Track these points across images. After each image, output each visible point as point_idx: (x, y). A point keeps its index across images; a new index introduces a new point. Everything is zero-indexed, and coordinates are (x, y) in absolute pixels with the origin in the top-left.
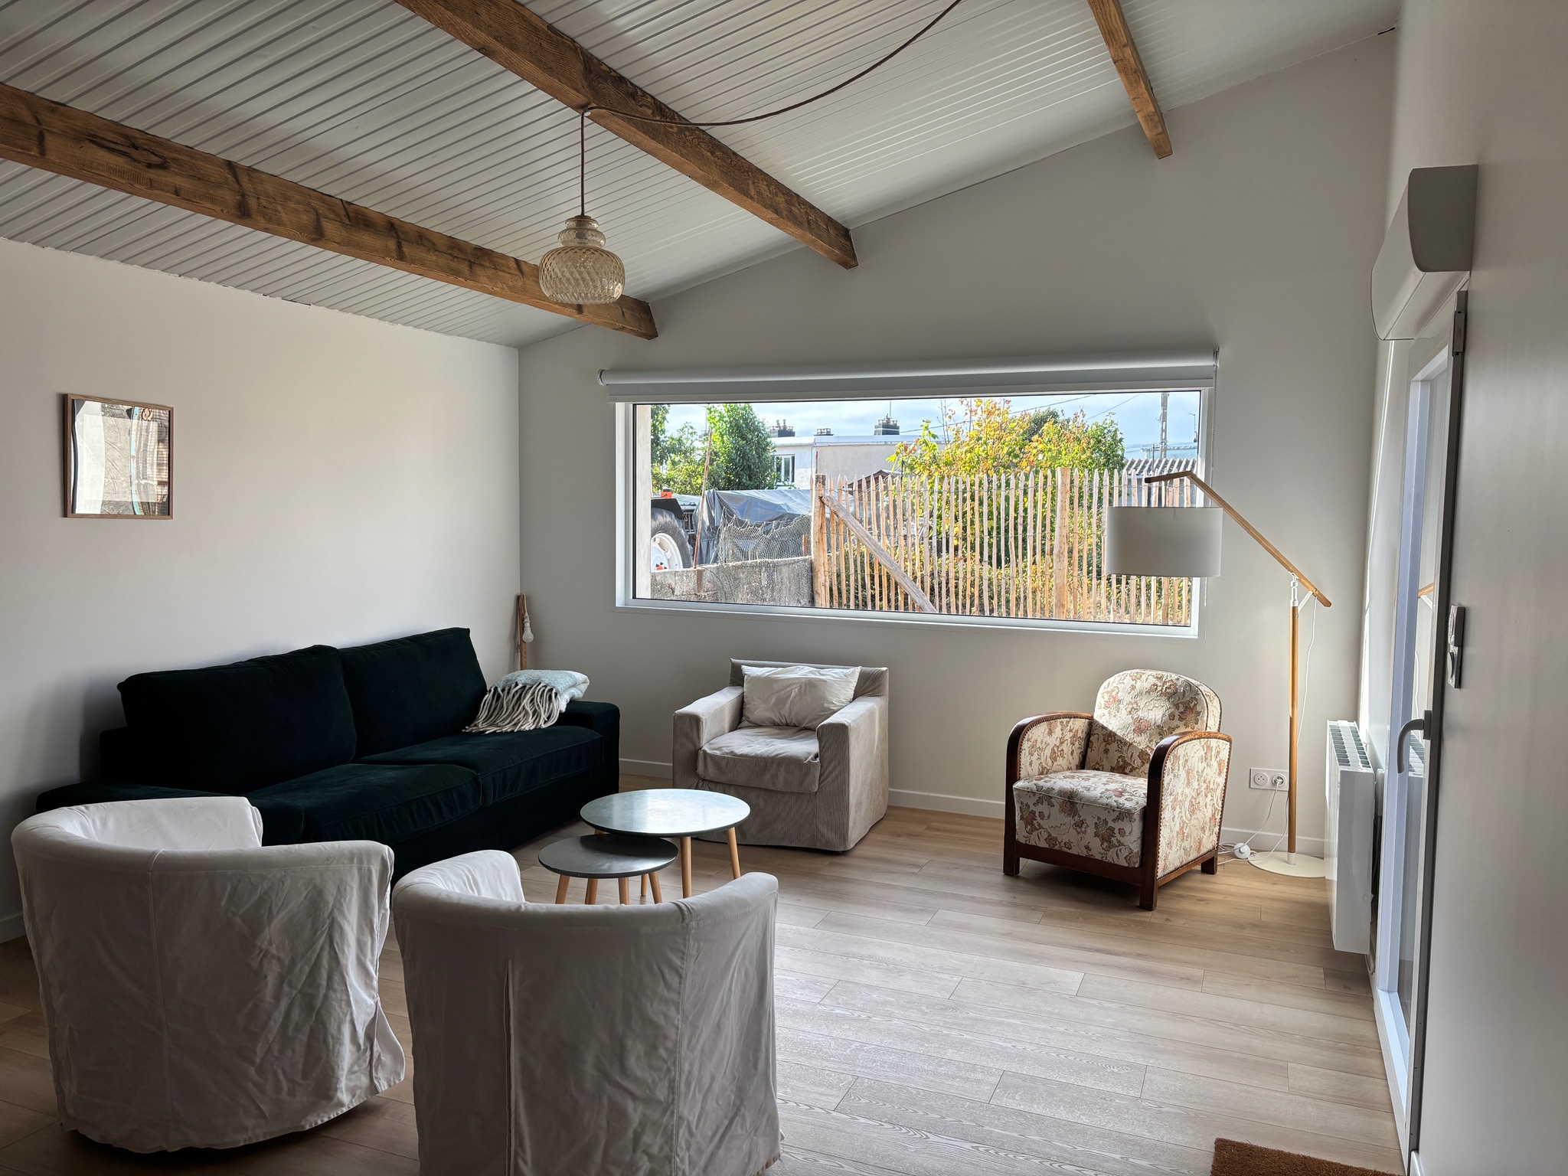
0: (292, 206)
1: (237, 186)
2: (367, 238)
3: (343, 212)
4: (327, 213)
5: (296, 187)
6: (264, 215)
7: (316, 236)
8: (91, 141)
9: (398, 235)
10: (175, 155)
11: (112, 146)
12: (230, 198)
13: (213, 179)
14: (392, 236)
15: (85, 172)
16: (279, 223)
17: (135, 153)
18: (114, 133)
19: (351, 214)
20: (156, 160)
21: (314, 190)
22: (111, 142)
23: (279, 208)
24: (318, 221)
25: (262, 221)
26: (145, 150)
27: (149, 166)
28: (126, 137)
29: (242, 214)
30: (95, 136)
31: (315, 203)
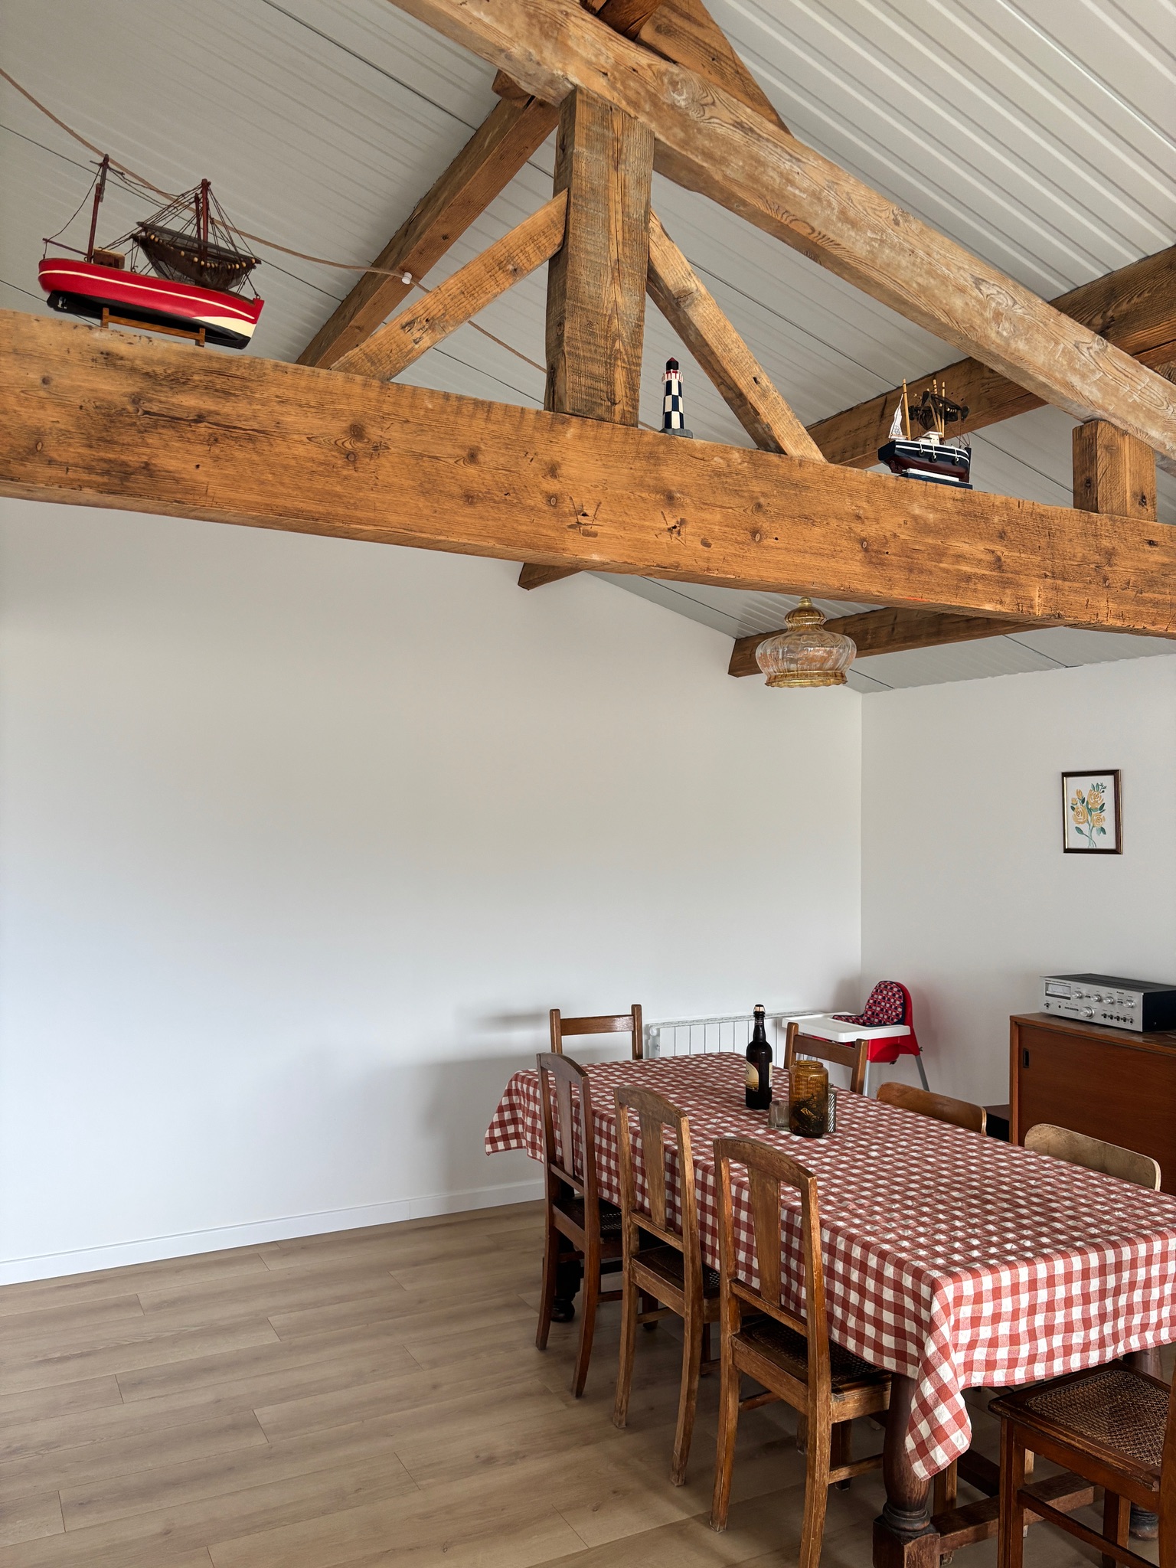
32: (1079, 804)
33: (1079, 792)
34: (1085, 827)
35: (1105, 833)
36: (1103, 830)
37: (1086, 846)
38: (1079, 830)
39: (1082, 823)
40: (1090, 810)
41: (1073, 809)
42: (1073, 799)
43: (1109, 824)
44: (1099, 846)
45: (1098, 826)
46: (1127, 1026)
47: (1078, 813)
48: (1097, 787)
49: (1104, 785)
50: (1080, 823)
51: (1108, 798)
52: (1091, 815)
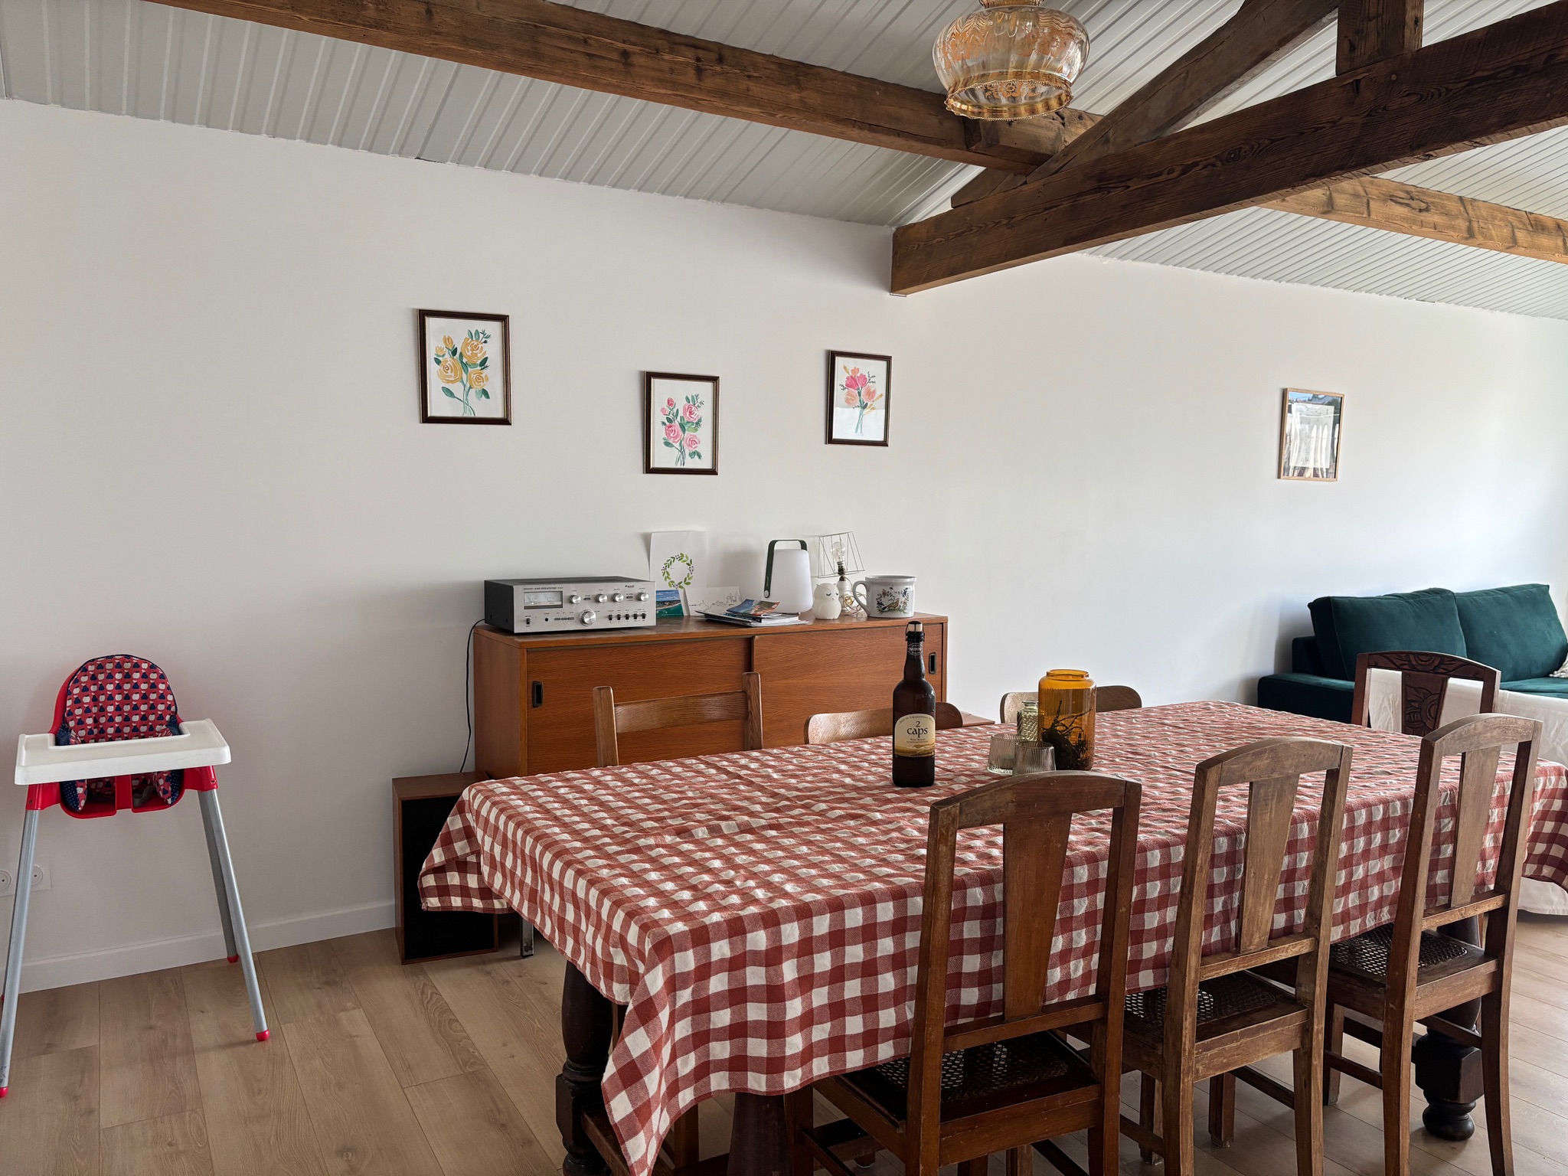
0: (1498, 223)
1: (1466, 215)
2: (1544, 240)
3: (1527, 222)
4: (1518, 224)
5: (1498, 208)
6: (1482, 233)
7: (1512, 245)
8: (1391, 200)
9: (1563, 234)
10: (1433, 200)
11: (1402, 201)
12: (1462, 224)
13: (1453, 213)
14: (1560, 235)
15: (1388, 224)
16: (1491, 238)
17: (1413, 203)
18: (1402, 191)
19: (1533, 222)
20: (1423, 206)
21: (1509, 207)
22: (1400, 198)
23: (1490, 226)
24: (1513, 231)
25: (1480, 239)
26: (1418, 199)
27: (1421, 211)
28: (1408, 192)
29: (1470, 236)
30: (1392, 196)
31: (1510, 218)
32: (447, 356)
33: (447, 340)
34: (457, 389)
35: (487, 396)
36: (485, 393)
37: (459, 414)
38: (449, 393)
39: (452, 382)
40: (465, 366)
41: (438, 362)
42: (438, 349)
43: (495, 386)
44: (479, 415)
45: (477, 387)
46: (639, 622)
47: (446, 369)
48: (474, 335)
49: (488, 333)
50: (448, 381)
51: (493, 350)
52: (466, 372)
